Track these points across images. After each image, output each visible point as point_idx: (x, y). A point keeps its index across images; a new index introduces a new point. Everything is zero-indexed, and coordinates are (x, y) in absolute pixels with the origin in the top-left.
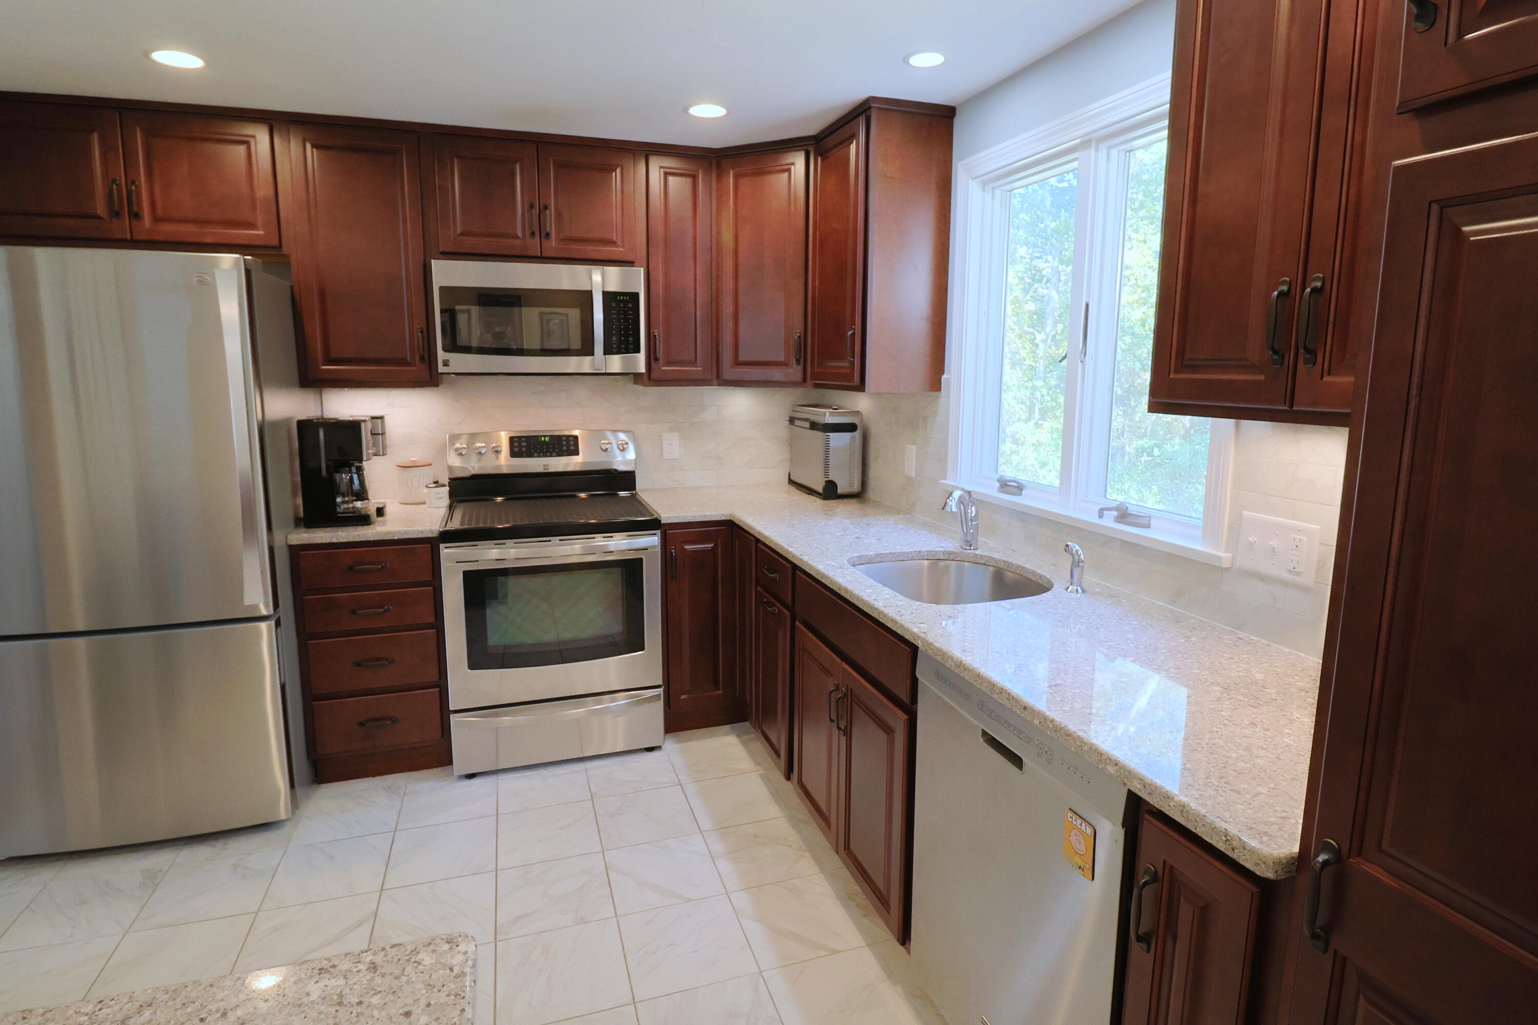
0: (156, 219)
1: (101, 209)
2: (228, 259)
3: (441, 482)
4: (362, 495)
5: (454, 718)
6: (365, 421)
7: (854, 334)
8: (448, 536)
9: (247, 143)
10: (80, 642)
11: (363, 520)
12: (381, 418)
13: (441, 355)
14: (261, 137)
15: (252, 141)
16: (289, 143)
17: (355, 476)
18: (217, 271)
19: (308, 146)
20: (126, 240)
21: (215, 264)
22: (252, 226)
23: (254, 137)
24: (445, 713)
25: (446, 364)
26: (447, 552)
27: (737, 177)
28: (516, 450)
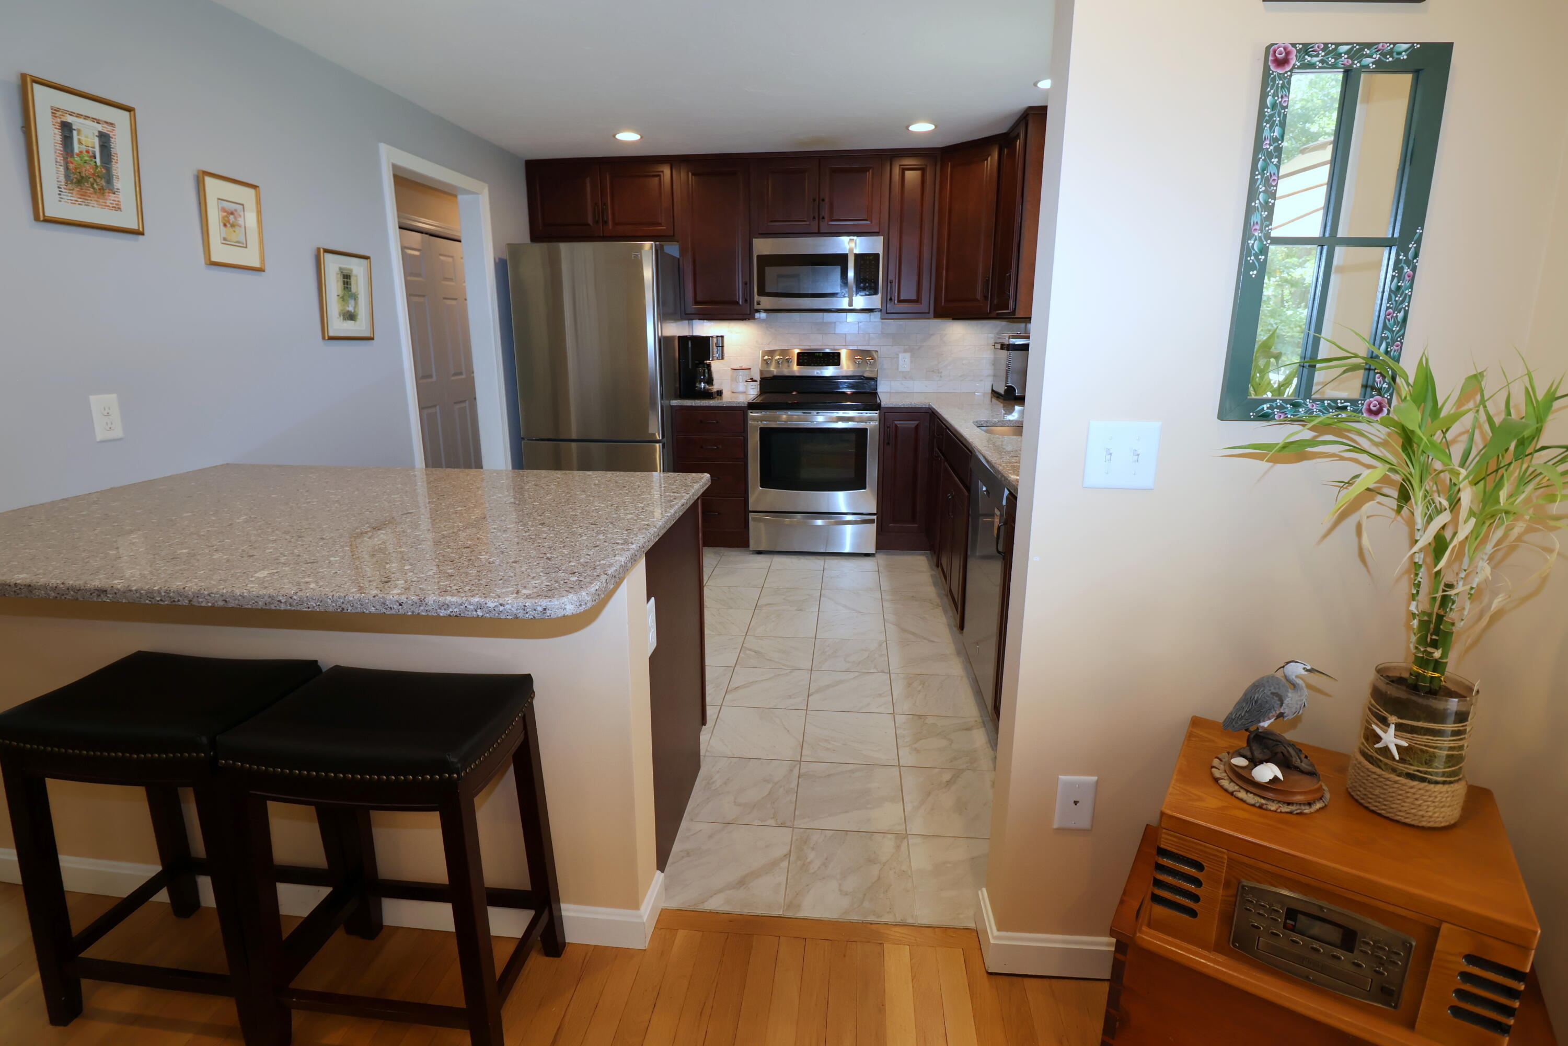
0: (615, 224)
1: (590, 220)
2: (648, 245)
3: (754, 379)
4: (710, 381)
5: (751, 515)
6: (712, 337)
7: (1010, 275)
8: (752, 406)
9: (659, 176)
10: (574, 444)
11: (708, 395)
12: (722, 337)
13: (756, 298)
14: (666, 171)
15: (661, 174)
16: (680, 173)
17: (706, 371)
18: (643, 251)
19: (690, 174)
20: (600, 237)
21: (641, 247)
22: (660, 224)
23: (663, 172)
24: (747, 512)
25: (759, 303)
26: (753, 414)
27: (952, 167)
28: (801, 361)
